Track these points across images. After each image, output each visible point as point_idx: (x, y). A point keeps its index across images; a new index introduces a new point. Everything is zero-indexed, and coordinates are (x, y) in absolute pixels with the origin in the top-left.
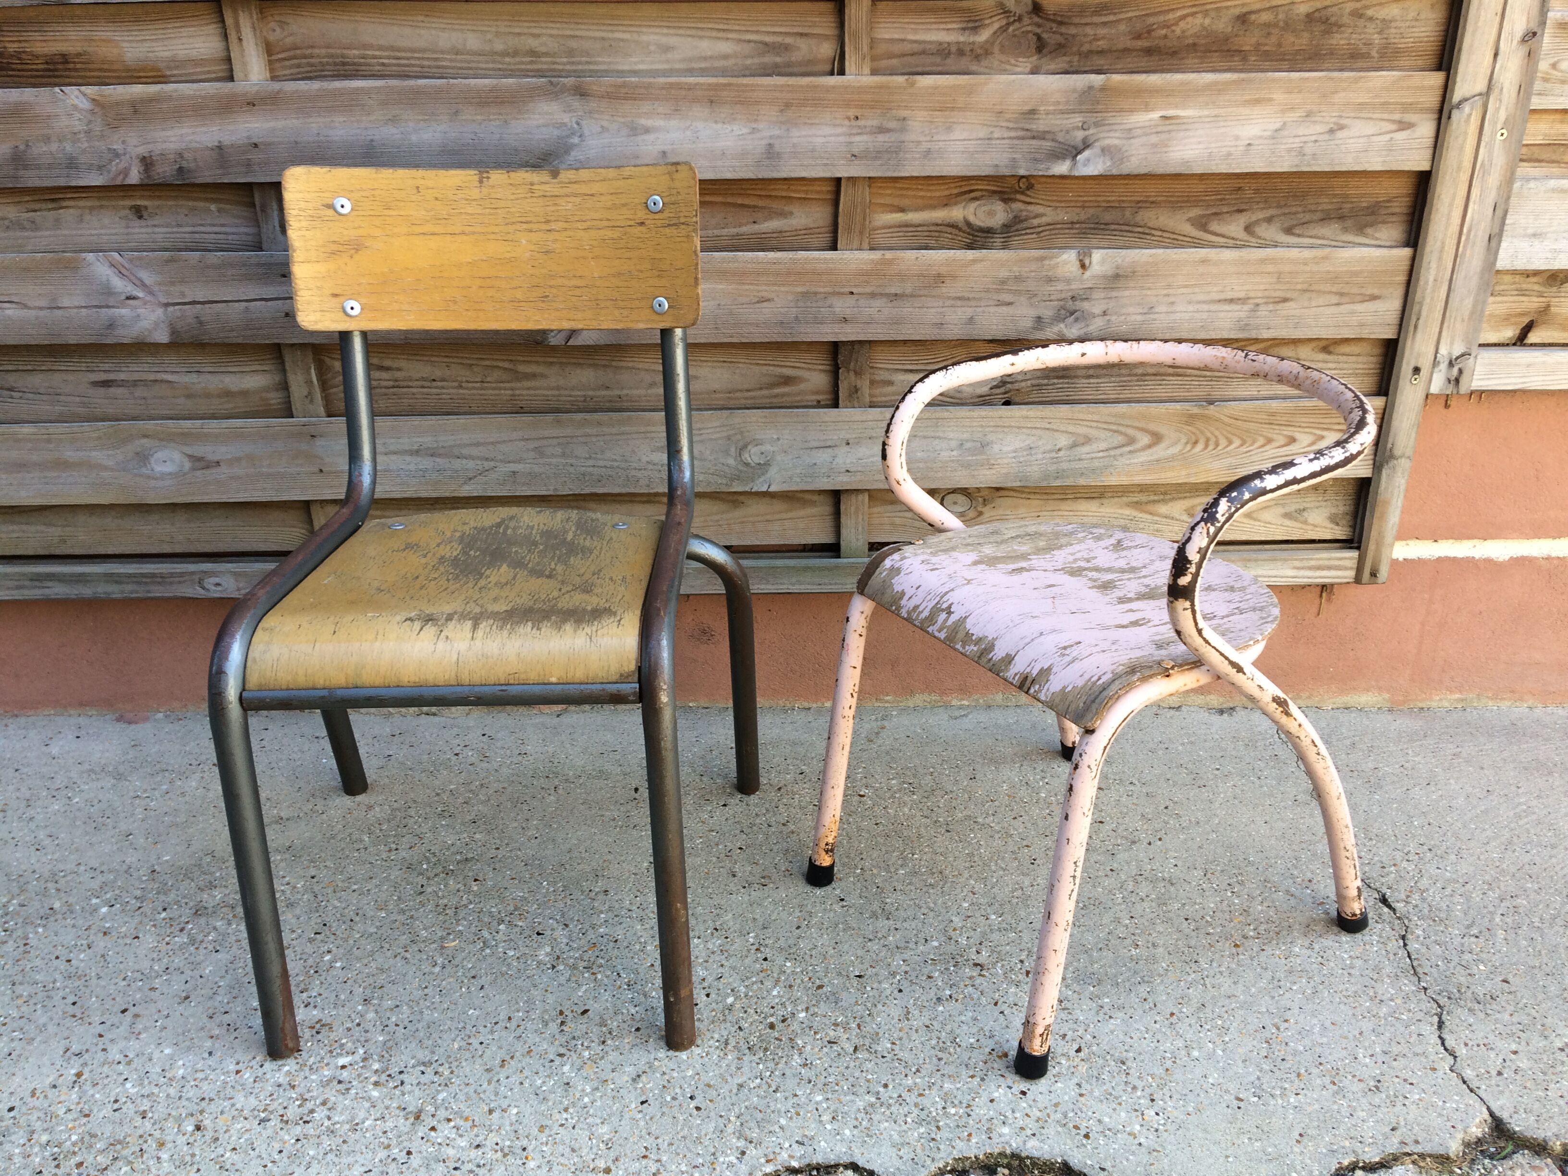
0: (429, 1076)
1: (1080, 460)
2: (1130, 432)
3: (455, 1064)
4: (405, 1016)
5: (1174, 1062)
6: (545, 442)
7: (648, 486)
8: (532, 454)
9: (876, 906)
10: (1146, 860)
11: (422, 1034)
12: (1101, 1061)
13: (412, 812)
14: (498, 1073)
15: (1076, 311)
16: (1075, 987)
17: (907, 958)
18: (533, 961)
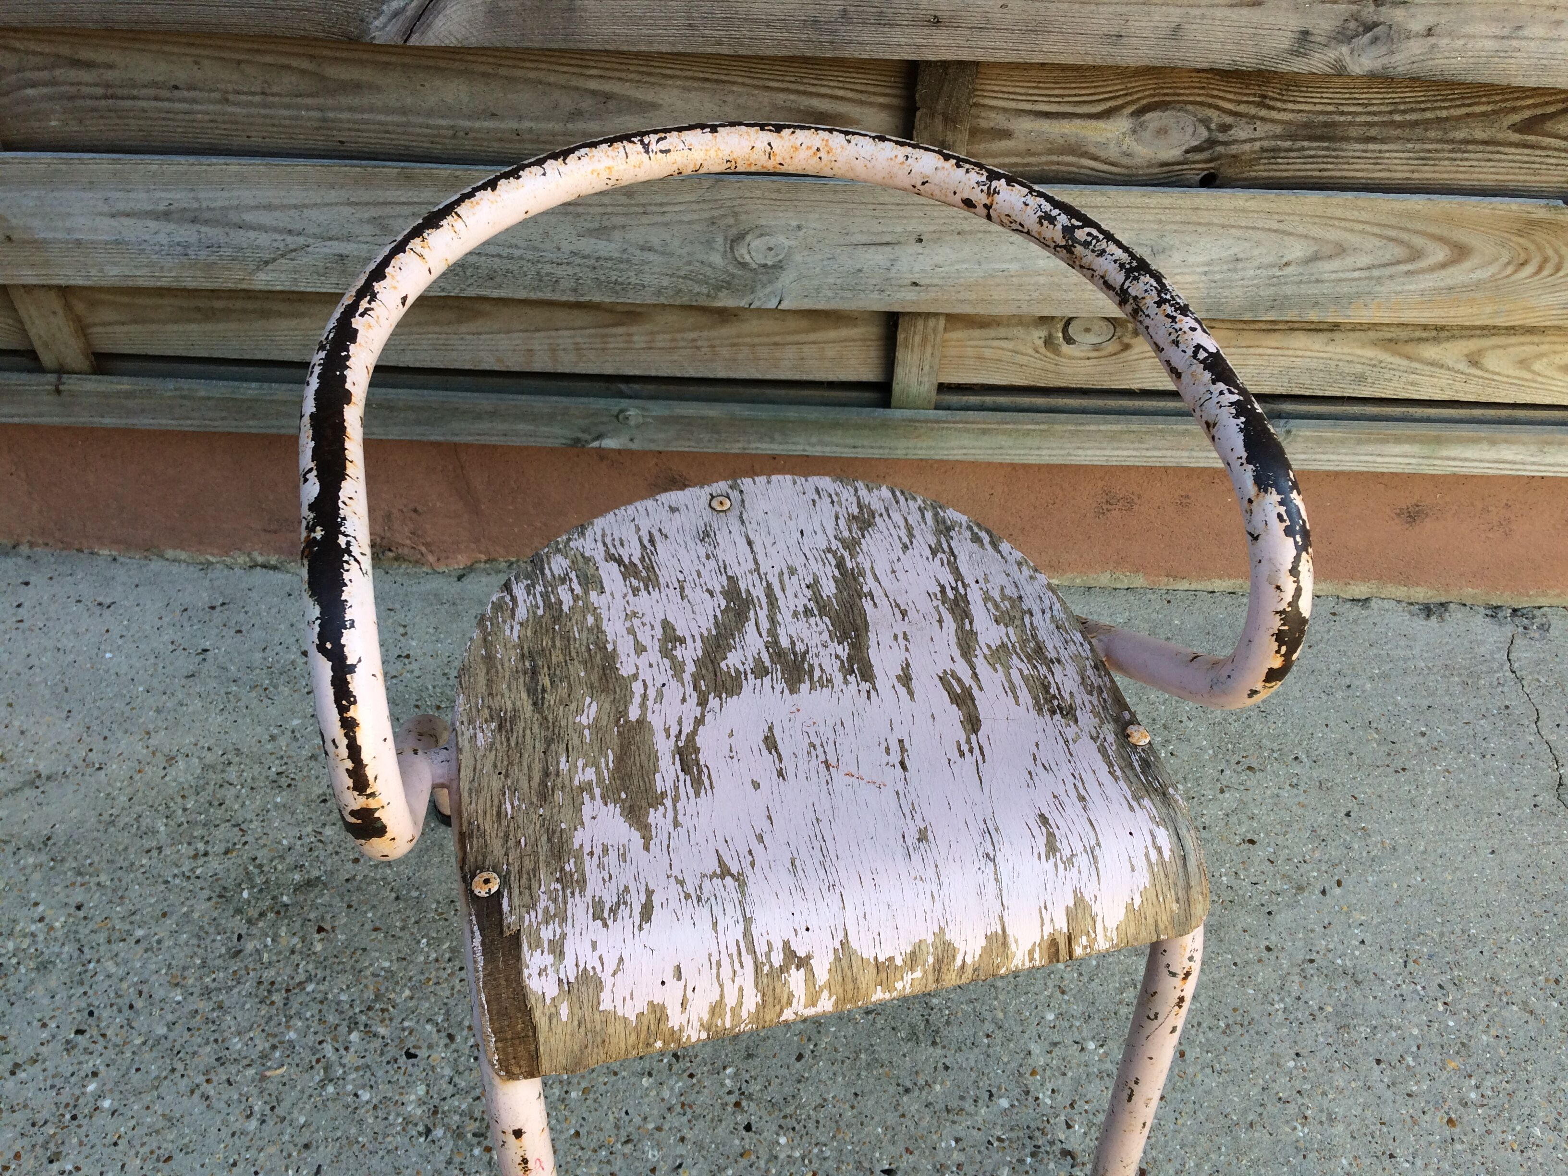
1: (1318, 281)
2: (1418, 241)
6: (388, 210)
7: (575, 290)
8: (368, 229)
9: (915, 1016)
15: (1376, 25)
17: (962, 1134)
18: (398, 1115)
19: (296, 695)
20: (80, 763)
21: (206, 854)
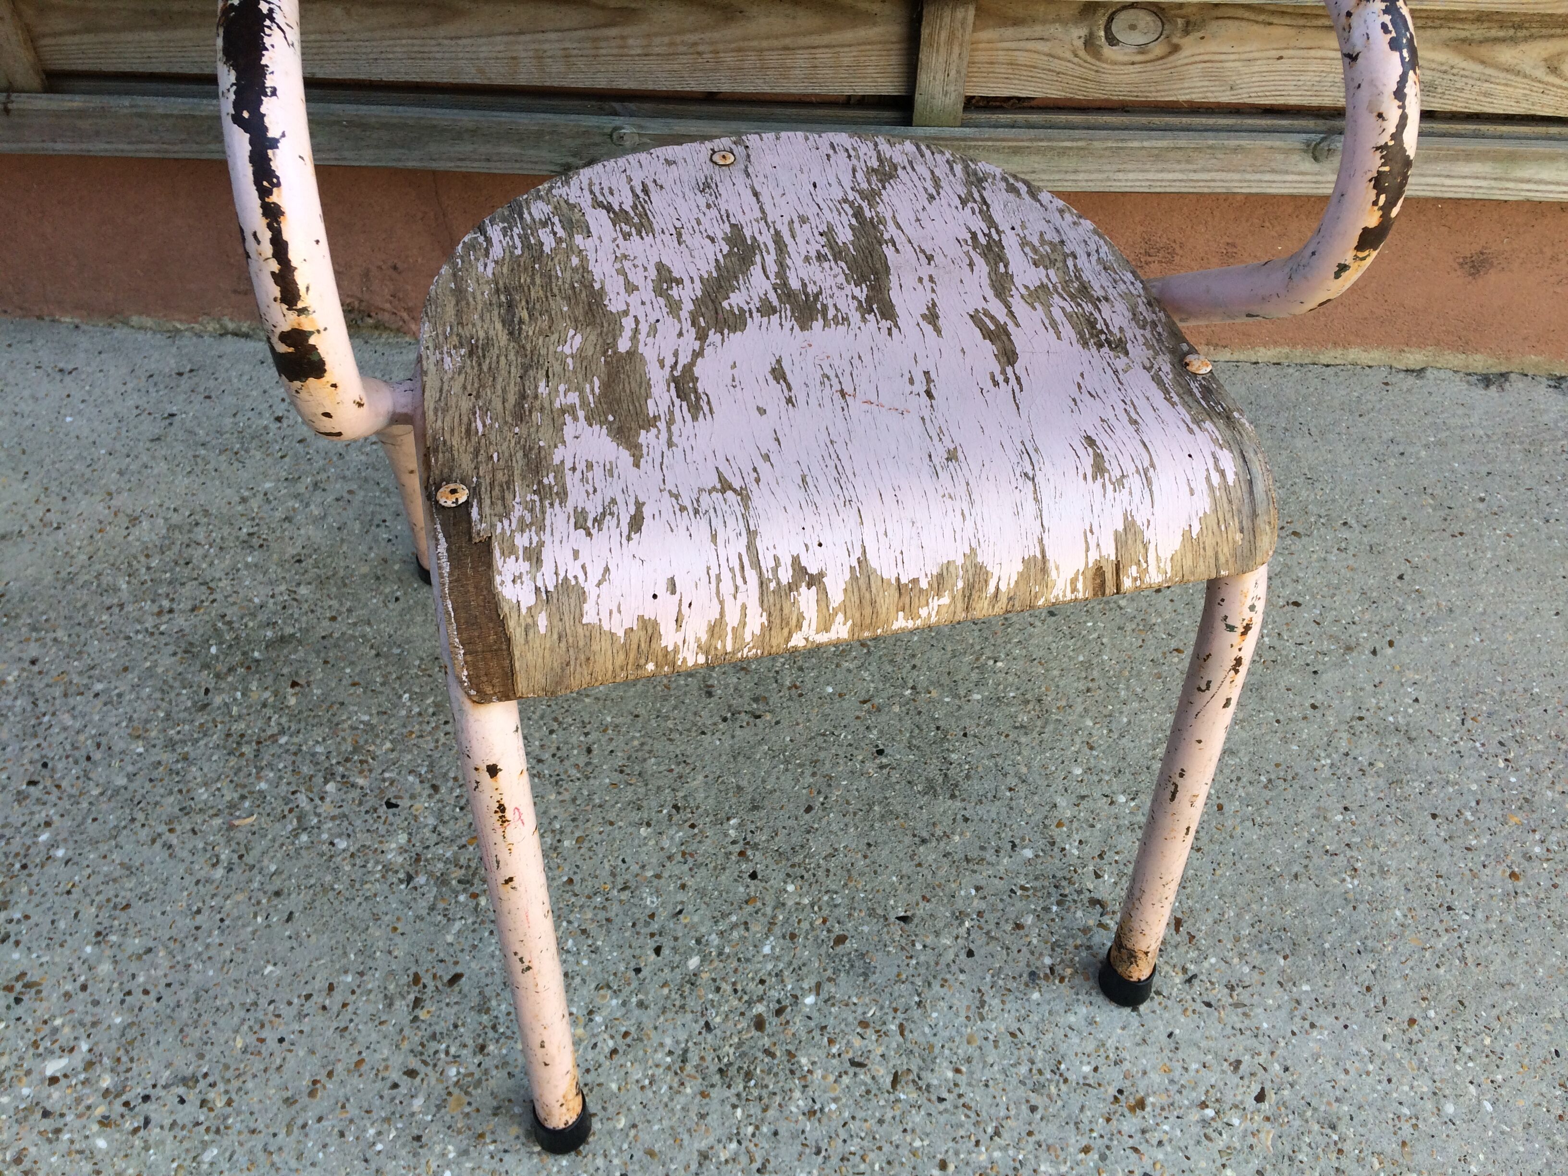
0: (191, 1111)
3: (236, 1084)
4: (160, 973)
5: (1415, 1126)
9: (933, 770)
10: (1369, 688)
11: (185, 1014)
12: (1297, 1123)
13: (200, 534)
14: (304, 1109)
16: (1256, 958)
17: (983, 883)
18: (377, 863)
19: (269, 460)
20: (37, 523)
21: (171, 611)
